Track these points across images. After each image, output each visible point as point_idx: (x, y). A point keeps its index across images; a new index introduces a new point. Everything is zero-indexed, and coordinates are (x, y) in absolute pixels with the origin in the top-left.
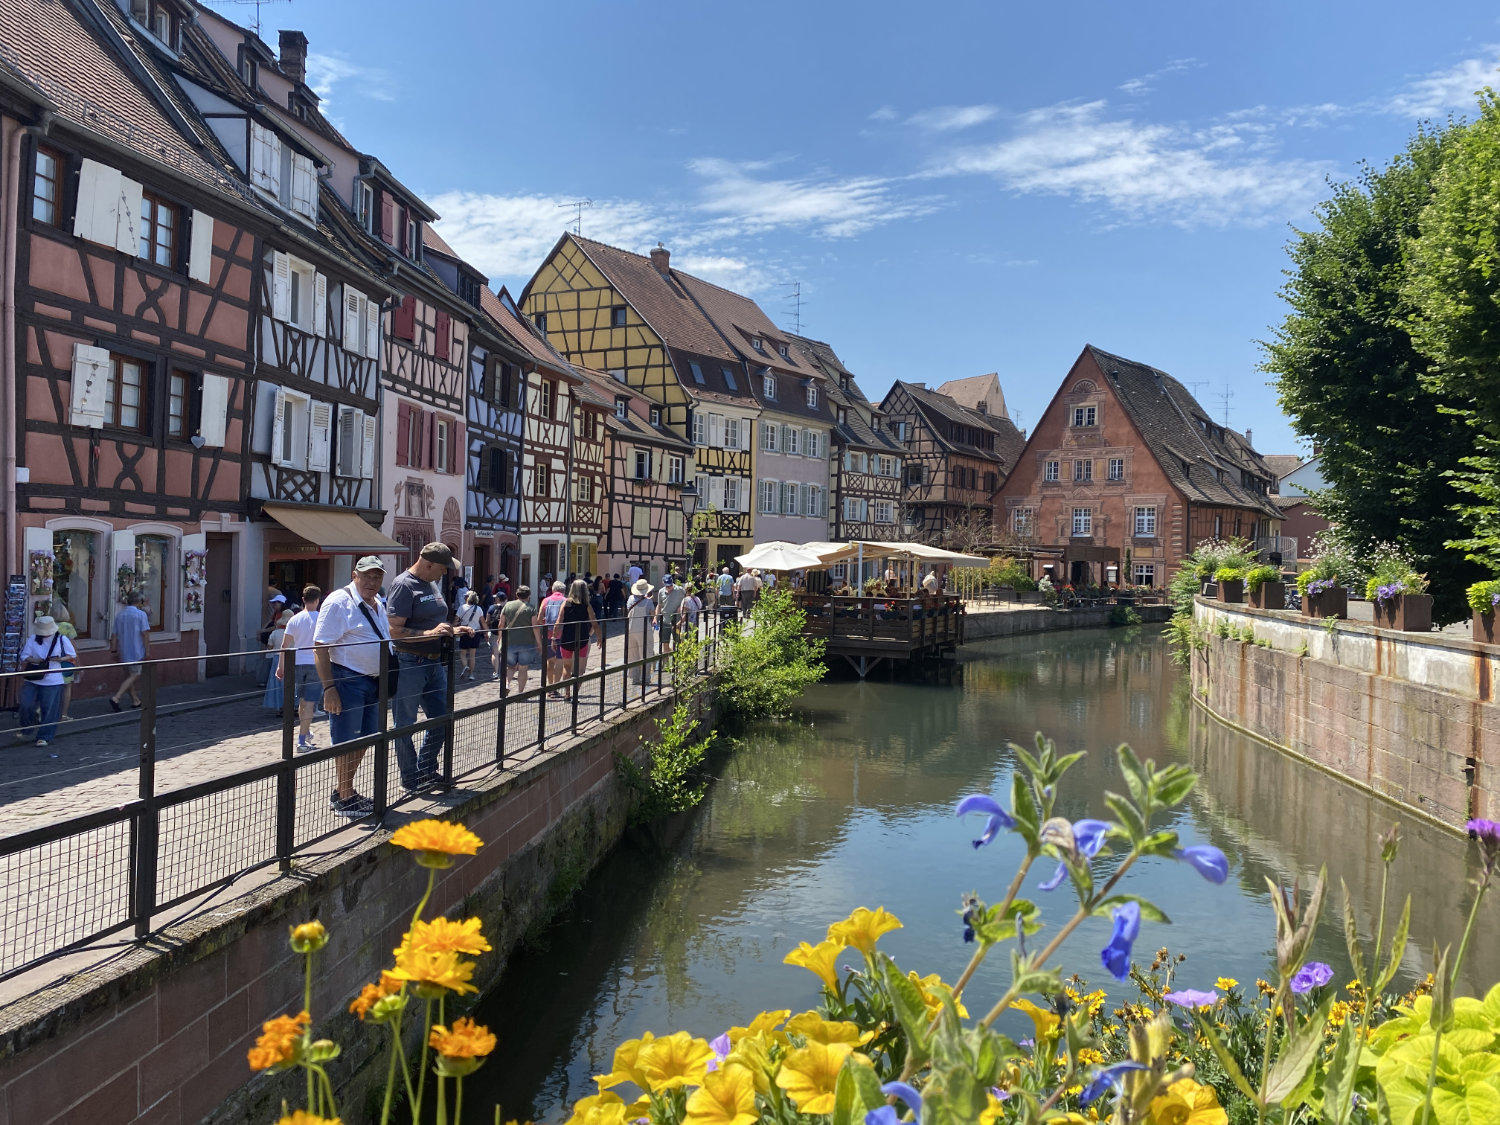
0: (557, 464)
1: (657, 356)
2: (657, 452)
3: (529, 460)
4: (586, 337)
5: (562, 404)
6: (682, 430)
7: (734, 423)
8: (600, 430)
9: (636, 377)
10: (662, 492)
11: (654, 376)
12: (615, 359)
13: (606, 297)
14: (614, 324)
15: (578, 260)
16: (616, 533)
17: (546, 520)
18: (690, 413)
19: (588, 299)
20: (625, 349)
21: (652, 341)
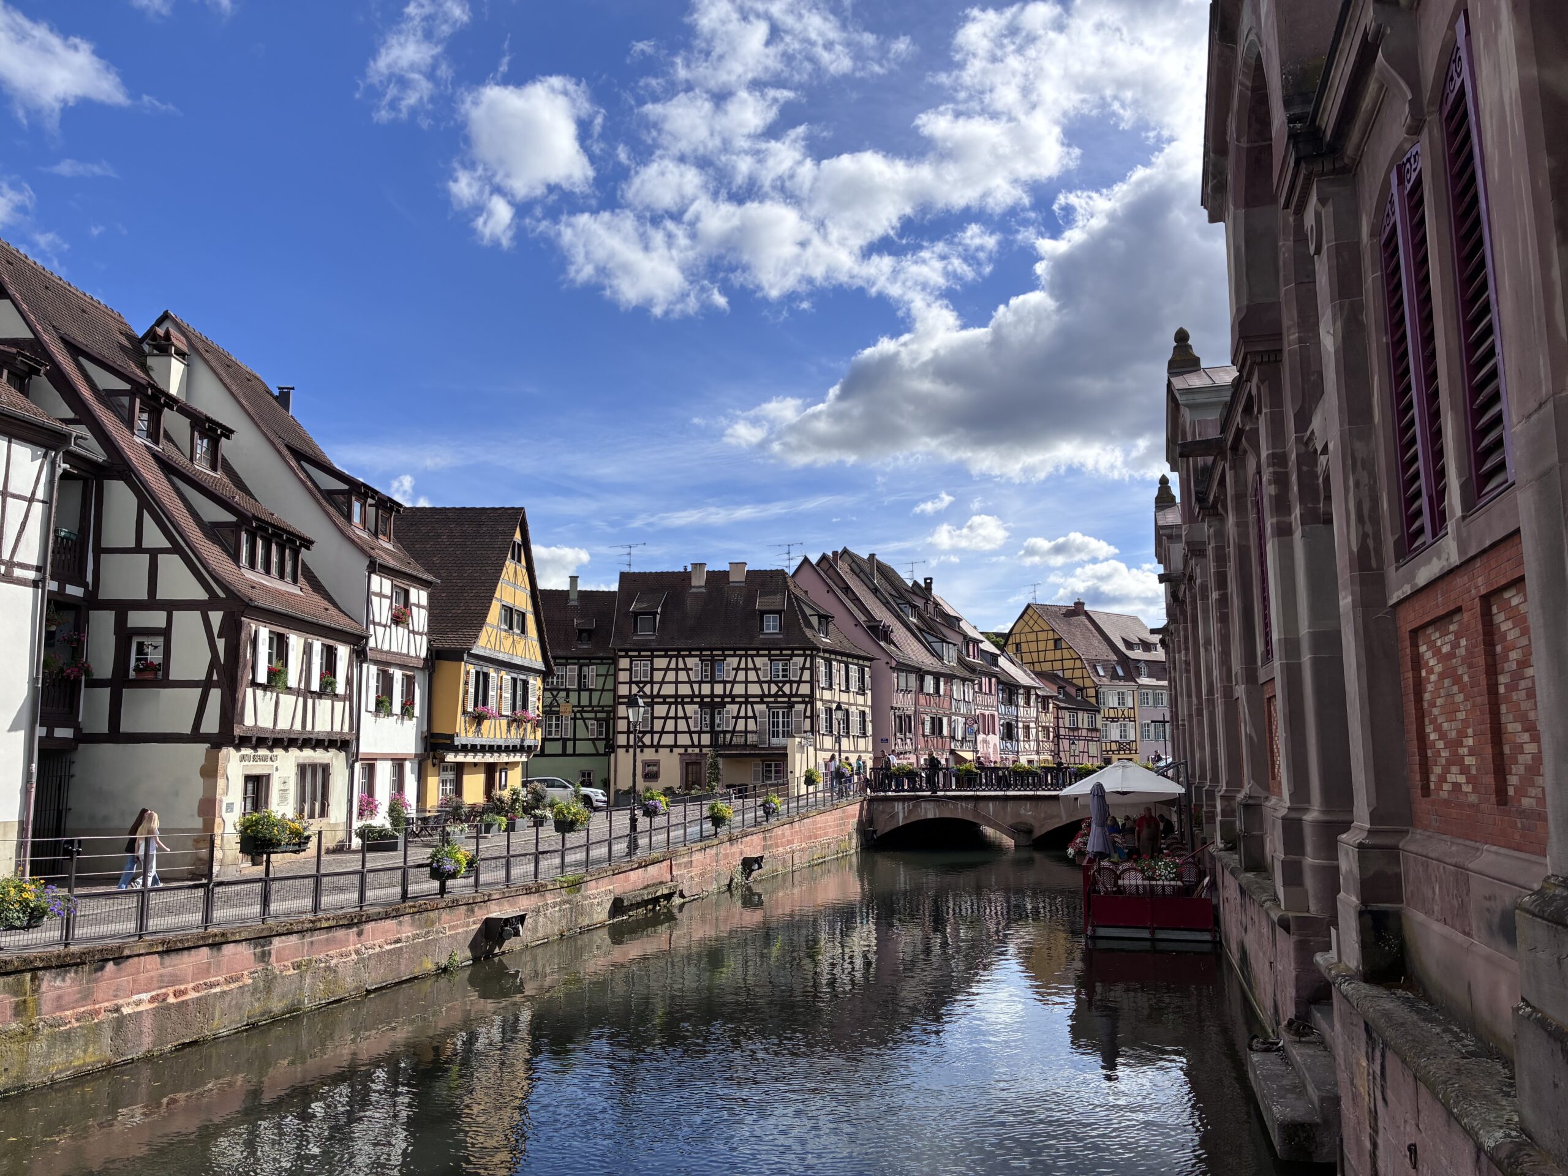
0: (1032, 725)
1: (1078, 664)
2: (1080, 714)
3: (1020, 725)
4: (1042, 654)
5: (1033, 698)
6: (1093, 700)
7: (1123, 694)
8: (1051, 706)
9: (1068, 674)
10: (1084, 733)
11: (1078, 673)
12: (1058, 665)
13: (1051, 635)
14: (1056, 648)
15: (1035, 617)
16: (1062, 754)
17: (1029, 750)
18: (1097, 692)
19: (1042, 636)
20: (1062, 660)
21: (1075, 656)
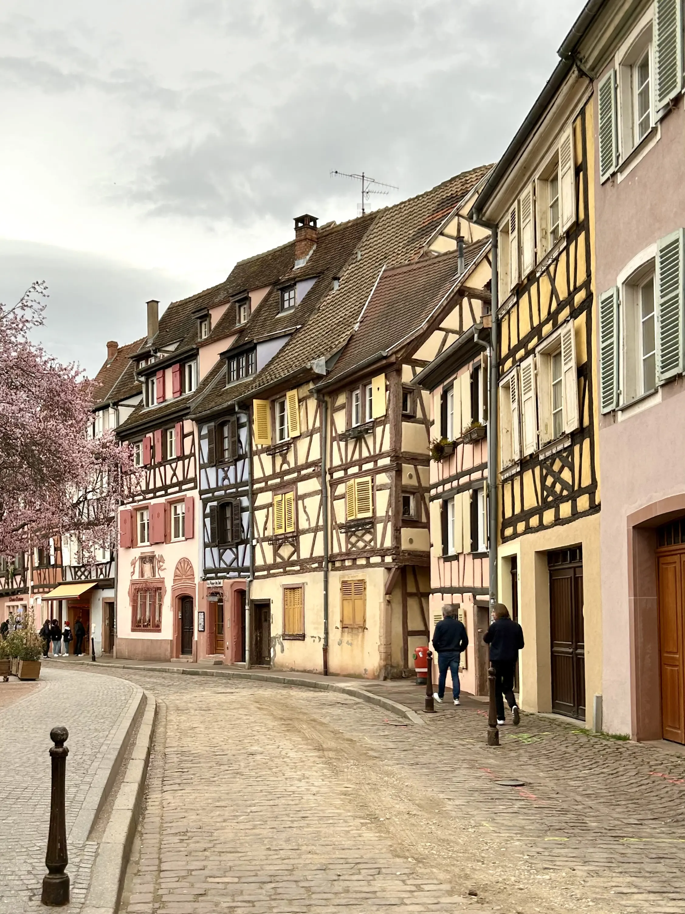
0: (307, 486)
3: (264, 498)
17: (294, 557)
